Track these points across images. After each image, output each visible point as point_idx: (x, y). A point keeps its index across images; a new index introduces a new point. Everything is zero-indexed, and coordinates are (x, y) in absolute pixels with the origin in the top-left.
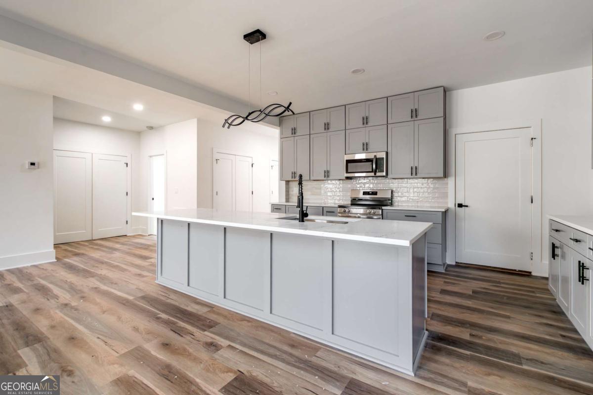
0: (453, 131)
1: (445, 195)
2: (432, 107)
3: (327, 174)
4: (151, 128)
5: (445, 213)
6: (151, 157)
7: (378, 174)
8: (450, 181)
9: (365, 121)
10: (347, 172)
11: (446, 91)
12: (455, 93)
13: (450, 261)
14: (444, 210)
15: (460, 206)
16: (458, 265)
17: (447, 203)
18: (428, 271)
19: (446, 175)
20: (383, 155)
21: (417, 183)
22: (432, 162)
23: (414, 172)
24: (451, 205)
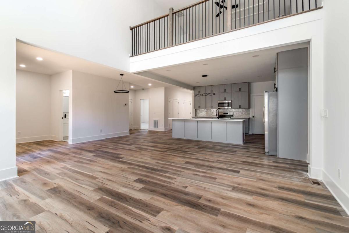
0: (251, 95)
1: (249, 114)
2: (245, 88)
3: (212, 107)
4: (143, 89)
5: (249, 119)
6: (141, 100)
7: (229, 107)
8: (251, 110)
9: (225, 90)
10: (219, 106)
11: (249, 83)
12: (251, 83)
13: (250, 133)
14: (248, 118)
15: (253, 117)
16: (253, 134)
17: (249, 116)
18: (245, 136)
19: (249, 108)
20: (230, 101)
21: (241, 110)
22: (246, 104)
23: (240, 107)
24: (251, 117)
